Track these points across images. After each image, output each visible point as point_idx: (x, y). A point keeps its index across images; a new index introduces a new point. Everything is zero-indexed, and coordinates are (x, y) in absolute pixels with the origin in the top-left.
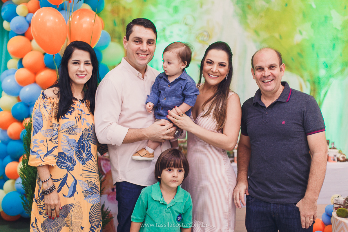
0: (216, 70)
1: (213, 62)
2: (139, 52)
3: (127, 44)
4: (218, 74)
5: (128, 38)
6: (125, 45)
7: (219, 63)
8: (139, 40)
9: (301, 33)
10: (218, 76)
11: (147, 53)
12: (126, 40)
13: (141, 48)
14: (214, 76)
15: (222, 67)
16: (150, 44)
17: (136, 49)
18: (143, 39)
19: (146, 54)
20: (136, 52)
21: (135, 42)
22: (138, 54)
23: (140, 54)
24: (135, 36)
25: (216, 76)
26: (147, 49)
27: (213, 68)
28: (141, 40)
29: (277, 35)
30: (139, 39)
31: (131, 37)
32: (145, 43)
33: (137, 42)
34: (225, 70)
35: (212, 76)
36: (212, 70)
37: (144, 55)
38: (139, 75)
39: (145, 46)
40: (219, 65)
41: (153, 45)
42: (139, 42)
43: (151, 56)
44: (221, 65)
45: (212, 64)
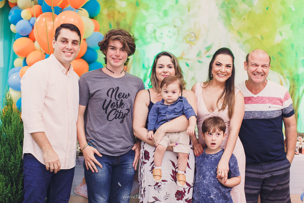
0: (224, 71)
1: (222, 64)
2: (65, 50)
3: (55, 44)
4: (225, 74)
5: (56, 39)
6: (54, 45)
7: (226, 65)
8: (65, 41)
9: (281, 34)
10: (226, 75)
11: (72, 51)
12: (55, 41)
13: (67, 47)
14: (222, 75)
15: (228, 68)
16: (74, 45)
17: (63, 48)
18: (69, 40)
19: (71, 53)
20: (63, 50)
21: (62, 42)
22: (64, 52)
23: (66, 52)
24: (62, 37)
25: (224, 75)
26: (72, 48)
27: (222, 68)
28: (67, 40)
29: (259, 36)
30: (65, 39)
31: (59, 38)
32: (70, 43)
33: (64, 42)
34: (230, 70)
35: (221, 75)
36: (221, 70)
37: (69, 53)
38: (64, 70)
39: (69, 46)
40: (226, 67)
41: (77, 45)
42: (65, 42)
43: (75, 54)
44: (228, 66)
45: (221, 66)
